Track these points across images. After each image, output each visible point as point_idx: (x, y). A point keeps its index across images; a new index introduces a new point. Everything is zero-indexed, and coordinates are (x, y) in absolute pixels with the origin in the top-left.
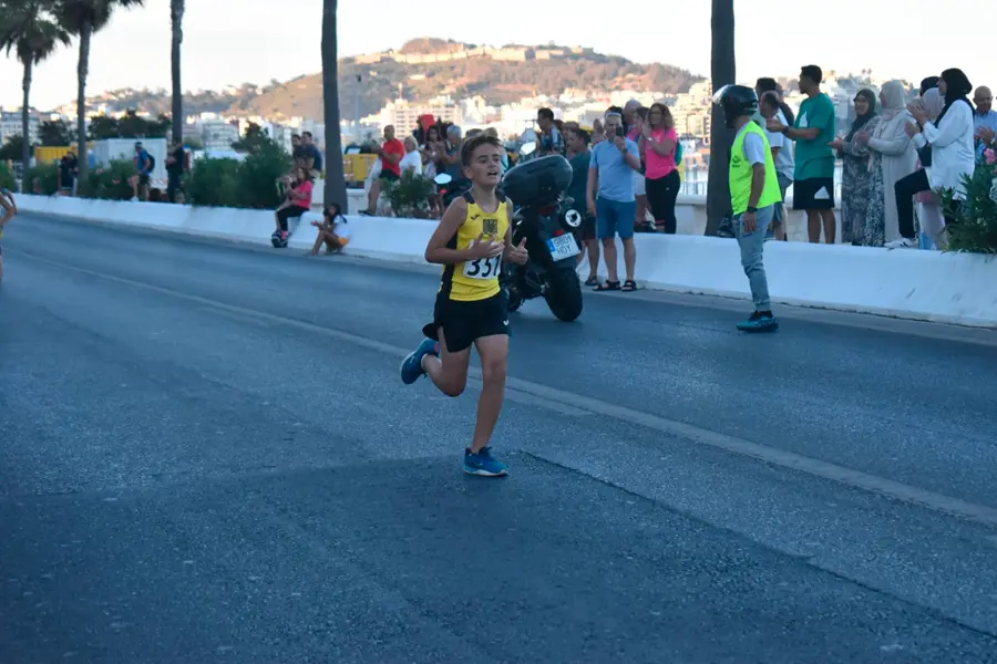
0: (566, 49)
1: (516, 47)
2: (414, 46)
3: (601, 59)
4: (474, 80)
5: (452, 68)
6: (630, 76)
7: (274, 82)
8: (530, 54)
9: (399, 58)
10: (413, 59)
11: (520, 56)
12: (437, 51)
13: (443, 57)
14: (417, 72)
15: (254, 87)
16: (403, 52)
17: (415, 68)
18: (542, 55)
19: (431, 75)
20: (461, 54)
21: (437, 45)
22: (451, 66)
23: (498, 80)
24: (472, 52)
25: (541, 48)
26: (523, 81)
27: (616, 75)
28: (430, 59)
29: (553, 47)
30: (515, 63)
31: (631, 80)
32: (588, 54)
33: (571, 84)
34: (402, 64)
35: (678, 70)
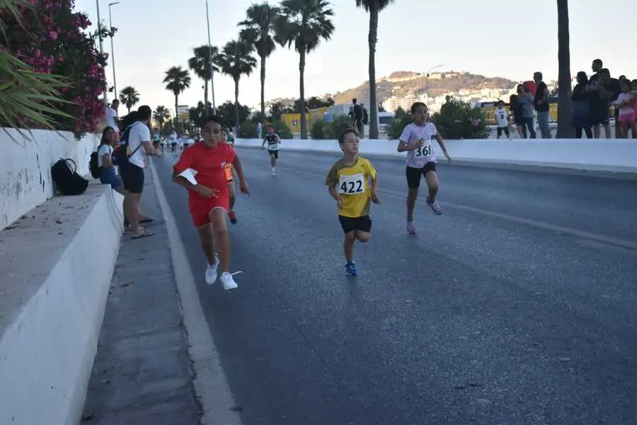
0: (458, 73)
1: (437, 73)
2: (395, 75)
3: (472, 76)
4: (421, 88)
5: (411, 83)
6: (486, 83)
7: (338, 92)
8: (443, 76)
9: (389, 80)
10: (395, 80)
11: (439, 77)
12: (405, 76)
13: (407, 79)
14: (397, 85)
15: (330, 95)
16: (390, 77)
17: (395, 84)
18: (448, 76)
19: (402, 86)
20: (414, 77)
21: (404, 74)
22: (411, 82)
23: (430, 87)
24: (420, 76)
25: (447, 73)
26: (442, 87)
27: (479, 83)
28: (402, 80)
29: (452, 73)
30: (436, 80)
31: (486, 85)
32: (467, 74)
33: (461, 87)
34: (390, 83)
35: (505, 80)
